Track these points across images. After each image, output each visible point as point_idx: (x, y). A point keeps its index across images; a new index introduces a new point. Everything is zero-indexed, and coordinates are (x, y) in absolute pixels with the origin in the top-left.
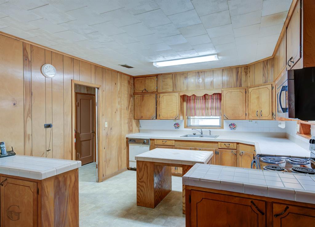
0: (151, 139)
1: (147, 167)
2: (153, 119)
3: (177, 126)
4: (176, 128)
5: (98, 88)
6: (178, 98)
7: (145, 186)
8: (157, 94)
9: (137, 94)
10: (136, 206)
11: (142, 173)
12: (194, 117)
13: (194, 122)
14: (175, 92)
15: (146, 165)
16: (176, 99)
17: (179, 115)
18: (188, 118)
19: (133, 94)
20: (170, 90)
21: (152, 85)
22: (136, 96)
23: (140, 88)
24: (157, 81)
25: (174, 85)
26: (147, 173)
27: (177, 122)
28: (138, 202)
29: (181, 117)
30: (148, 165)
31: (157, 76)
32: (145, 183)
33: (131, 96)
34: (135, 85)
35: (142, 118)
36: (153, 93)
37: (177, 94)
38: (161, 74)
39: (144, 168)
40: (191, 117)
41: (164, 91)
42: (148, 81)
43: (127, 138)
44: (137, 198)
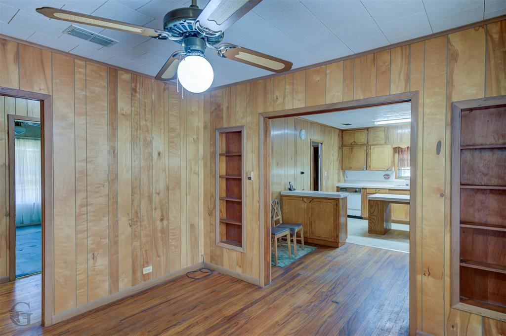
0: (362, 188)
1: (378, 205)
2: (363, 170)
3: (387, 176)
4: (385, 178)
5: (322, 144)
6: (390, 150)
7: (376, 219)
8: (367, 145)
9: (346, 146)
10: (368, 234)
11: (373, 209)
12: (404, 168)
13: (404, 173)
14: (387, 145)
15: (377, 203)
16: (388, 151)
17: (392, 166)
18: (399, 169)
19: (342, 146)
20: (382, 142)
21: (362, 138)
22: (344, 148)
23: (348, 140)
24: (368, 134)
25: (387, 138)
26: (378, 209)
27: (387, 172)
28: (369, 231)
29: (393, 168)
30: (379, 203)
31: (368, 129)
32: (376, 216)
33: (340, 148)
34: (344, 137)
35: (350, 169)
36: (363, 145)
37: (389, 147)
38: (372, 127)
39: (375, 206)
40: (402, 168)
41: (375, 143)
42: (357, 134)
43: (337, 187)
44: (369, 228)
